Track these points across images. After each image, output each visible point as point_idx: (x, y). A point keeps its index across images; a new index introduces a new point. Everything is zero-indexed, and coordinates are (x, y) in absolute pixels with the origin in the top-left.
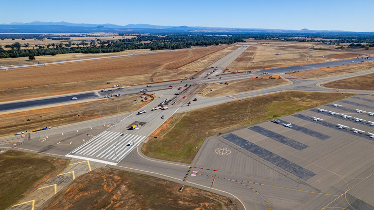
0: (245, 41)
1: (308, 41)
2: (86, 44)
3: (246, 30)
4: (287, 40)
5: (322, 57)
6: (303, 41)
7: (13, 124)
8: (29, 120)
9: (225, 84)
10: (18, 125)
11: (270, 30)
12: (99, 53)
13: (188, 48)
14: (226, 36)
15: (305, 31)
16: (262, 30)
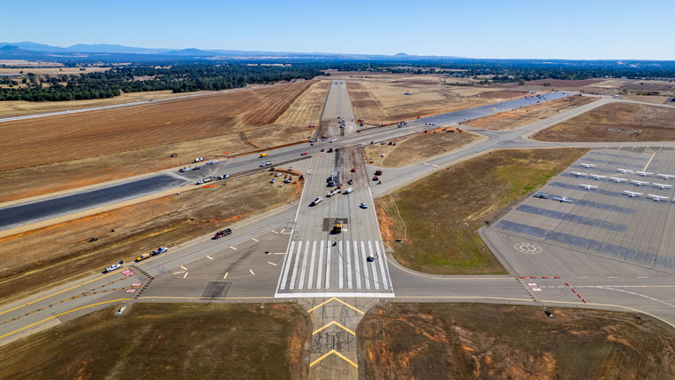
0: (328, 75)
1: (426, 73)
2: (15, 83)
3: (306, 56)
4: (394, 72)
5: (477, 96)
6: (419, 72)
7: (64, 251)
8: (93, 240)
9: (390, 144)
10: (78, 254)
11: (346, 55)
12: (68, 100)
13: (242, 87)
14: (282, 65)
15: (401, 56)
16: (333, 56)
